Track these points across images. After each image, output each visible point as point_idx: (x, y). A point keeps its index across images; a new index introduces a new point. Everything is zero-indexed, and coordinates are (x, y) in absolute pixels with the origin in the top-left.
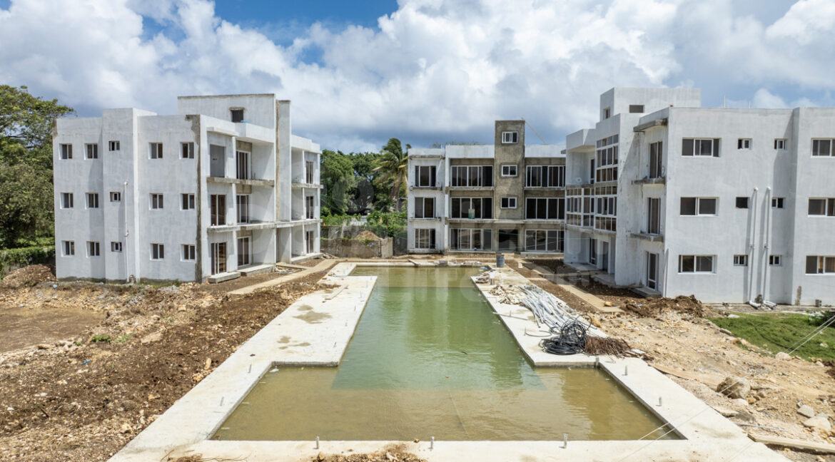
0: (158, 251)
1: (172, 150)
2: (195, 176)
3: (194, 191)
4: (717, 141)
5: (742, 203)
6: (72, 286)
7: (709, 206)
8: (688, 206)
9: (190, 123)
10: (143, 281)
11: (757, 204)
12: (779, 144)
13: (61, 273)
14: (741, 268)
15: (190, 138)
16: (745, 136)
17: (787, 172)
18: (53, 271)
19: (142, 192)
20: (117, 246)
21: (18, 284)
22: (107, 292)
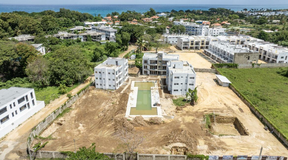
0: (110, 86)
1: (111, 73)
2: (115, 77)
3: (115, 79)
4: (179, 77)
5: (182, 84)
6: (99, 89)
7: (178, 84)
8: (175, 84)
9: (114, 70)
10: (108, 89)
11: (183, 84)
12: (186, 77)
13: (96, 87)
14: (181, 91)
15: (114, 72)
16: (182, 76)
17: (187, 81)
18: (95, 87)
19: (107, 78)
20: (105, 85)
21: (92, 89)
22: (104, 91)
